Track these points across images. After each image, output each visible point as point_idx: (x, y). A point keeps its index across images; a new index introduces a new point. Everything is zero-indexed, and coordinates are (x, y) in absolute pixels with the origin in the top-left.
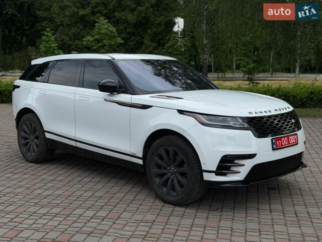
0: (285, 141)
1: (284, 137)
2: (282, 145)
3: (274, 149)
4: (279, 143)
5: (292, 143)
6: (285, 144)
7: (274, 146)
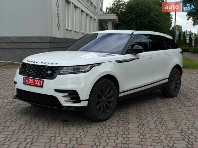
0: (31, 81)
1: (31, 79)
2: (28, 82)
3: (23, 83)
4: (27, 81)
5: (36, 84)
6: (31, 83)
7: (24, 82)
